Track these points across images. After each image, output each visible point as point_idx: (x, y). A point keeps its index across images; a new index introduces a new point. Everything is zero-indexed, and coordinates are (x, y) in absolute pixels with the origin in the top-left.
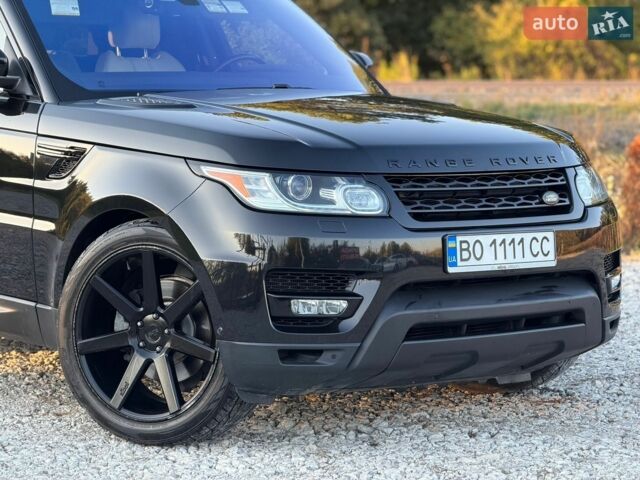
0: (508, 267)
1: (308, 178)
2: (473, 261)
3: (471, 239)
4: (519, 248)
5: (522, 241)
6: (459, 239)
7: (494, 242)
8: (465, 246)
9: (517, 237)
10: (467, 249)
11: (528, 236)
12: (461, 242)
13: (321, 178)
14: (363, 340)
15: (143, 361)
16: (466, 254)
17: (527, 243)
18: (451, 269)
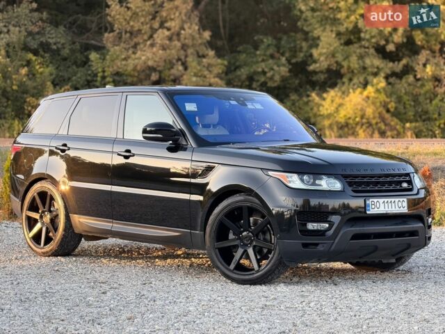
0: (389, 212)
1: (311, 176)
2: (376, 209)
3: (375, 200)
4: (393, 205)
5: (395, 201)
6: (371, 200)
7: (384, 202)
8: (373, 203)
9: (393, 200)
11: (397, 200)
13: (316, 176)
14: (334, 240)
15: (243, 250)
16: (373, 206)
17: (396, 203)
18: (368, 212)
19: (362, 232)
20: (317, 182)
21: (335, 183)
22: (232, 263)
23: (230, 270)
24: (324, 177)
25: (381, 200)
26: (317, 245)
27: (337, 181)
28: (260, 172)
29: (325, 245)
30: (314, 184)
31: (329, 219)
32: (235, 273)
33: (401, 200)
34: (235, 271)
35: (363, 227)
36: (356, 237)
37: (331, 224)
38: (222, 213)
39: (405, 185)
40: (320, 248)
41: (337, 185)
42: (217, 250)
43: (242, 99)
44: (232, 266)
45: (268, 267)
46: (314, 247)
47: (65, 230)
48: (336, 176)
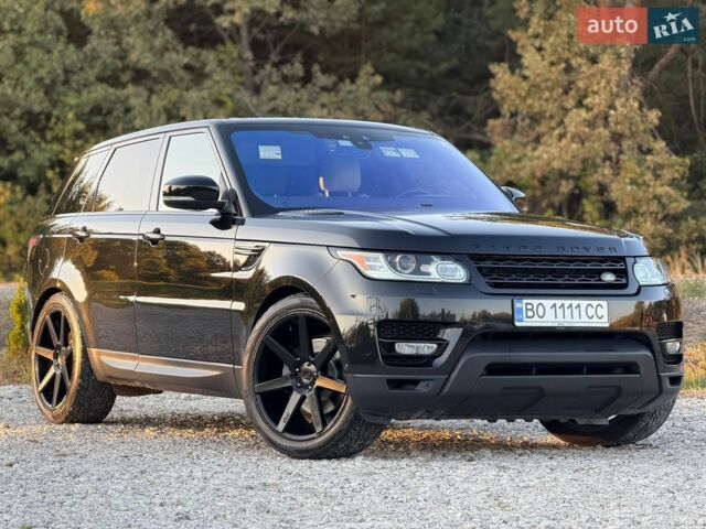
0: (565, 324)
1: (412, 257)
3: (535, 302)
5: (579, 306)
6: (525, 301)
7: (555, 305)
8: (529, 307)
9: (575, 303)
10: (532, 310)
11: (584, 303)
12: (527, 304)
14: (450, 374)
15: (299, 396)
16: (530, 313)
17: (583, 308)
19: (508, 360)
20: (423, 268)
21: (456, 270)
22: (282, 420)
23: (277, 432)
24: (433, 257)
25: (548, 303)
26: (416, 382)
27: (459, 267)
28: (324, 251)
29: (431, 383)
30: (417, 271)
31: (439, 336)
32: (285, 438)
33: (595, 303)
34: (285, 434)
35: (511, 351)
36: (494, 369)
37: (442, 345)
38: (266, 330)
39: (609, 278)
40: (421, 388)
41: (457, 273)
42: (258, 397)
43: (365, 138)
44: (281, 426)
45: (337, 425)
46: (411, 387)
47: (81, 377)
48: (457, 257)
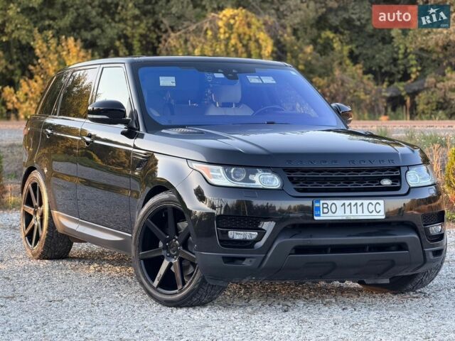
0: (352, 218)
1: (243, 170)
2: (330, 213)
3: (329, 202)
4: (360, 209)
5: (362, 204)
6: (322, 202)
7: (344, 204)
8: (325, 206)
9: (359, 202)
10: (327, 208)
11: (366, 202)
12: (323, 204)
13: (249, 169)
14: (267, 253)
15: (168, 263)
16: (326, 210)
17: (365, 206)
18: (316, 218)
19: (309, 243)
20: (251, 177)
22: (156, 279)
23: (153, 287)
24: (258, 170)
25: (339, 202)
26: (243, 259)
27: (276, 178)
28: (184, 162)
29: (253, 260)
30: (246, 180)
31: (260, 227)
32: (158, 291)
34: (159, 289)
35: (311, 236)
36: (299, 250)
37: (262, 233)
38: (147, 215)
39: (386, 182)
40: (247, 263)
41: (273, 181)
42: (142, 262)
44: (156, 282)
45: (191, 285)
46: (240, 262)
48: (275, 170)
